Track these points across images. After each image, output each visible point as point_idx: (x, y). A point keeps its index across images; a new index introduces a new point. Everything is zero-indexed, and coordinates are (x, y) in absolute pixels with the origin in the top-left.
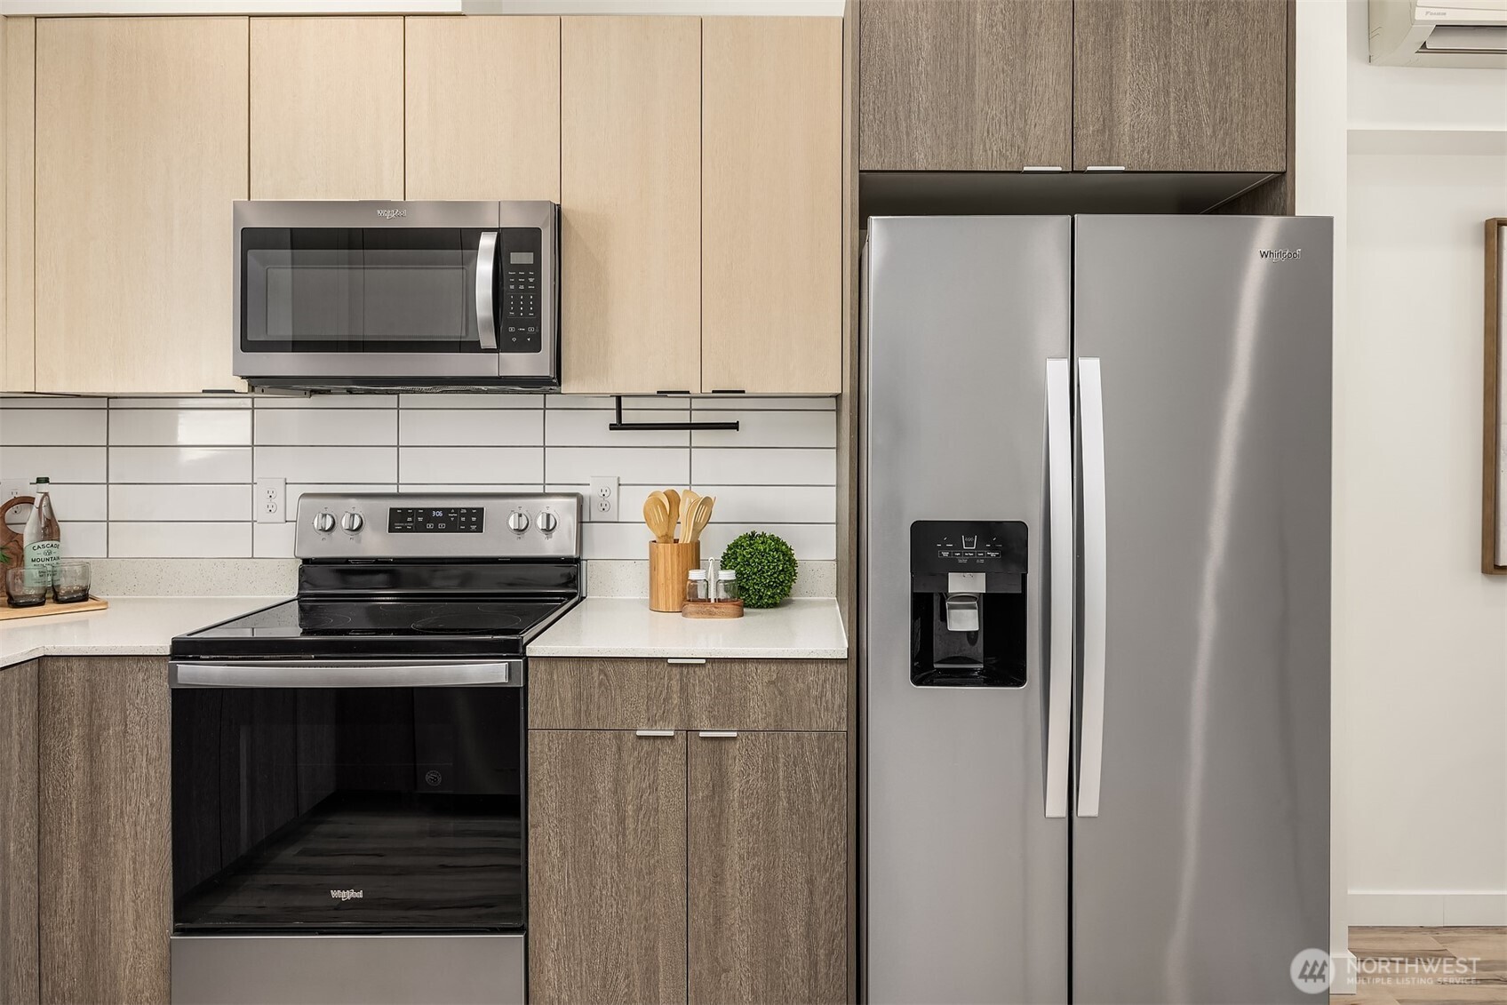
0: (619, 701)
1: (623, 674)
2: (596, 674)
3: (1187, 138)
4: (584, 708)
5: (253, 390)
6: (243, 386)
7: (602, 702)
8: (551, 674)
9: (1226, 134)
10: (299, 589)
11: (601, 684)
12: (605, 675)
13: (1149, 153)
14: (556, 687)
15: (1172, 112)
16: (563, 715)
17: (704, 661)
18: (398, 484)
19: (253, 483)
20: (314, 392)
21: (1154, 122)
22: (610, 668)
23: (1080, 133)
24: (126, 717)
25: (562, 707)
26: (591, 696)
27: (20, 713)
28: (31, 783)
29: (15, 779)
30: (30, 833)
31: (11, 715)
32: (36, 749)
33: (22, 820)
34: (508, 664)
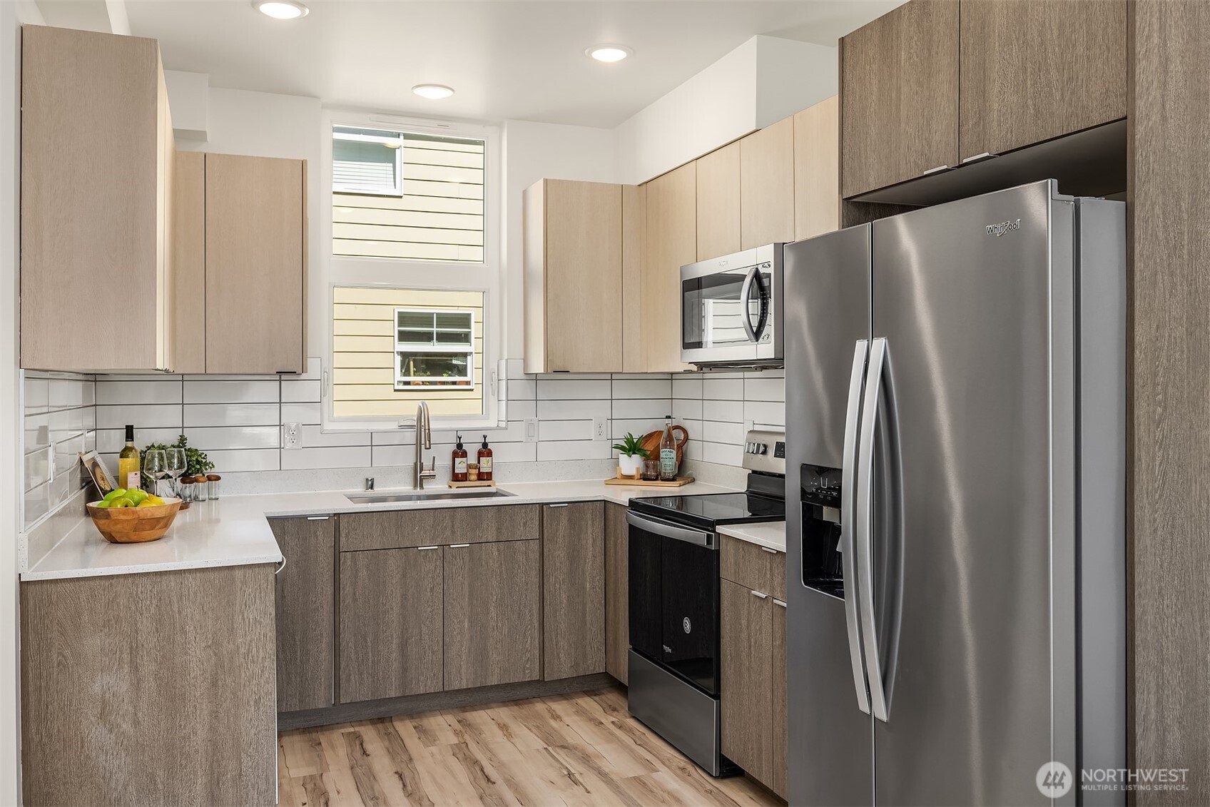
3: (1040, 109)
4: (737, 570)
5: (702, 370)
6: (695, 368)
7: (743, 568)
8: (729, 546)
9: (1072, 93)
10: (747, 488)
13: (1011, 132)
15: (1029, 86)
16: (730, 572)
17: (775, 552)
19: (744, 423)
21: (1015, 101)
22: (745, 548)
23: (964, 129)
24: (621, 535)
26: (739, 563)
27: (593, 525)
28: (600, 559)
29: (590, 554)
30: (599, 582)
31: (587, 525)
32: (603, 544)
33: (594, 575)
34: (708, 535)
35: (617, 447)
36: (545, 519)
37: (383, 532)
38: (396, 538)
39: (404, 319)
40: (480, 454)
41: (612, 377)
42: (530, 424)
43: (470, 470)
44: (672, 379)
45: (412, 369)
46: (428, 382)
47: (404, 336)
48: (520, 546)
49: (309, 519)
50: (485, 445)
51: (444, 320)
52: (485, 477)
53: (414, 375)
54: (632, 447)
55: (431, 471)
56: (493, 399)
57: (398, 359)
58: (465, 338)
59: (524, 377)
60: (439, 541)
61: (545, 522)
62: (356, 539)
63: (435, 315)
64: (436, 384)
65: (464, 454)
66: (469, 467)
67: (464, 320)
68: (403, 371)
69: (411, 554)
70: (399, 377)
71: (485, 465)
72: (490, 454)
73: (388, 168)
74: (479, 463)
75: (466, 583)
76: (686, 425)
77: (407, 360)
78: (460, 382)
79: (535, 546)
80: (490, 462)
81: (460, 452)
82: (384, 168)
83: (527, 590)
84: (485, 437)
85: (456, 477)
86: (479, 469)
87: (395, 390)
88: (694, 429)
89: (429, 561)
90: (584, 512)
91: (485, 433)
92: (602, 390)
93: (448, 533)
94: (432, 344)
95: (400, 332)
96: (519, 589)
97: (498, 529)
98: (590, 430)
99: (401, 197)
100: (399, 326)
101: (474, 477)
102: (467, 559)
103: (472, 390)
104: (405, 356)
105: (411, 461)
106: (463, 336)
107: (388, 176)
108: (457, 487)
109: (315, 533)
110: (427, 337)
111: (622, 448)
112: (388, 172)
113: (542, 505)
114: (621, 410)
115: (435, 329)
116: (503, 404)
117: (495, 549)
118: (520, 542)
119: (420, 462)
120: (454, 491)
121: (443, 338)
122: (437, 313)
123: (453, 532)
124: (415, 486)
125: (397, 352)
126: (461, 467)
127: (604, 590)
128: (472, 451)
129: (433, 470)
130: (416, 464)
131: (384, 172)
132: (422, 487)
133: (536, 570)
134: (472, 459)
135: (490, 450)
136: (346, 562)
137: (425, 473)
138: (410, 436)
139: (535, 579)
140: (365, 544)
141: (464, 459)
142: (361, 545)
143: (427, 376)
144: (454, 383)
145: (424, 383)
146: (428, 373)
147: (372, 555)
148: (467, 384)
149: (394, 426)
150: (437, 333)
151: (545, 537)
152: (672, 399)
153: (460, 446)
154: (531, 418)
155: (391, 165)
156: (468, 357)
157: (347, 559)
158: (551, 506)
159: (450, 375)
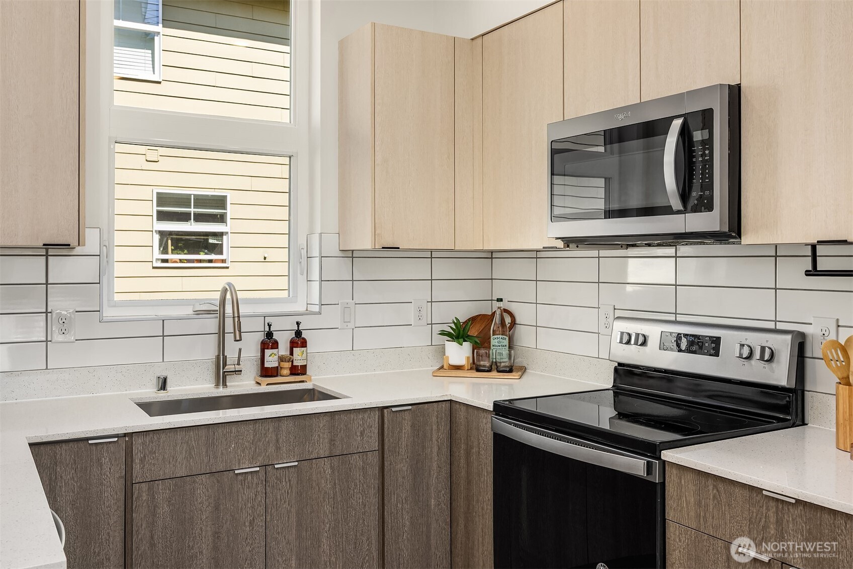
0: (728, 517)
1: (731, 494)
2: (711, 487)
4: (702, 514)
5: (568, 246)
6: (560, 244)
7: (716, 513)
8: (680, 479)
10: (614, 383)
11: (714, 497)
12: (718, 490)
14: (683, 490)
16: (688, 515)
17: (793, 501)
18: (676, 314)
19: (599, 308)
20: (628, 246)
22: (721, 486)
24: (479, 444)
25: (687, 507)
26: (707, 505)
27: (438, 429)
28: (446, 469)
29: (435, 465)
30: (445, 497)
31: (432, 429)
32: (449, 451)
33: (439, 489)
34: (648, 462)
35: (443, 333)
36: (386, 426)
37: (190, 453)
38: (206, 460)
39: (162, 199)
40: (293, 344)
41: (432, 255)
42: (346, 307)
43: (282, 363)
44: (492, 258)
45: (170, 247)
46: (186, 260)
47: (162, 216)
48: (356, 460)
49: (90, 442)
50: (298, 333)
51: (201, 201)
52: (299, 371)
53: (172, 253)
54: (459, 333)
55: (236, 366)
56: (302, 279)
57: (157, 237)
58: (221, 219)
59: (341, 254)
60: (260, 460)
61: (386, 430)
62: (154, 465)
63: (192, 196)
64: (194, 262)
65: (275, 345)
66: (281, 359)
67: (221, 202)
68: (161, 249)
69: (226, 480)
70: (157, 255)
71: (299, 356)
72: (304, 344)
73: (147, 55)
74: (292, 353)
75: (293, 510)
76: (513, 308)
77: (165, 239)
78: (216, 260)
79: (374, 459)
80: (305, 353)
81: (269, 342)
82: (143, 54)
83: (364, 513)
84: (298, 324)
85: (266, 372)
86: (292, 362)
87: (154, 268)
88: (523, 314)
89: (249, 487)
90: (428, 415)
91: (299, 319)
92: (421, 269)
93: (271, 449)
94: (190, 223)
95: (159, 213)
96: (355, 514)
97: (332, 441)
98: (409, 314)
99: (160, 83)
100: (158, 206)
101: (286, 372)
102: (294, 481)
103: (227, 268)
104: (162, 234)
105: (211, 353)
106: (219, 217)
107: (147, 62)
108: (267, 385)
109: (99, 460)
110: (185, 217)
111: (448, 334)
112: (147, 58)
113: (382, 409)
114: (442, 291)
115: (192, 210)
116: (316, 285)
117: (328, 465)
118: (357, 456)
119: (223, 355)
120: (264, 389)
121: (199, 218)
122: (194, 195)
123: (278, 448)
124: (217, 385)
125: (156, 231)
126: (271, 361)
127: (449, 506)
128: (283, 339)
129: (238, 364)
130: (218, 357)
131: (143, 58)
132: (225, 385)
133: (374, 488)
134: (283, 350)
135: (304, 339)
136: (141, 496)
137: (229, 368)
138: (211, 324)
139: (374, 500)
140: (167, 471)
141: (275, 351)
142: (161, 473)
143: (185, 254)
144: (210, 261)
145: (181, 261)
146: (186, 251)
147: (176, 485)
148: (223, 262)
149: (188, 311)
150: (194, 214)
151: (386, 447)
152: (492, 279)
153: (269, 335)
154: (347, 301)
155: (150, 51)
156: (224, 237)
157: (142, 493)
158: (394, 409)
159: (206, 254)
